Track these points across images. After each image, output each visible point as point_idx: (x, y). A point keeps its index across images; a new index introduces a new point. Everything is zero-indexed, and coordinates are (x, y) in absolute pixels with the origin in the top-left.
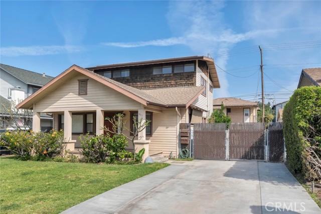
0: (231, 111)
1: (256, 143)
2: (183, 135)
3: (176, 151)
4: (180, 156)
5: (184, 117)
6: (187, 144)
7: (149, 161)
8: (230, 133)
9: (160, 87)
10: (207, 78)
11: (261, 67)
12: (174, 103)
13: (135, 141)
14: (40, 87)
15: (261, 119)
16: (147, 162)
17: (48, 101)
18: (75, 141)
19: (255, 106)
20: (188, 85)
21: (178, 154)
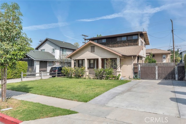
0: (155, 56)
1: (171, 72)
2: (135, 69)
3: (132, 75)
4: (134, 78)
5: (135, 61)
6: (137, 73)
7: (122, 79)
8: (158, 67)
9: (120, 46)
10: (143, 41)
11: (172, 31)
12: (131, 55)
13: (117, 71)
14: (75, 50)
15: (173, 60)
16: (121, 79)
17: (78, 55)
18: (89, 71)
19: (169, 53)
20: (135, 45)
21: (133, 77)
